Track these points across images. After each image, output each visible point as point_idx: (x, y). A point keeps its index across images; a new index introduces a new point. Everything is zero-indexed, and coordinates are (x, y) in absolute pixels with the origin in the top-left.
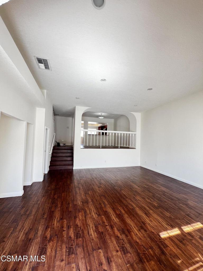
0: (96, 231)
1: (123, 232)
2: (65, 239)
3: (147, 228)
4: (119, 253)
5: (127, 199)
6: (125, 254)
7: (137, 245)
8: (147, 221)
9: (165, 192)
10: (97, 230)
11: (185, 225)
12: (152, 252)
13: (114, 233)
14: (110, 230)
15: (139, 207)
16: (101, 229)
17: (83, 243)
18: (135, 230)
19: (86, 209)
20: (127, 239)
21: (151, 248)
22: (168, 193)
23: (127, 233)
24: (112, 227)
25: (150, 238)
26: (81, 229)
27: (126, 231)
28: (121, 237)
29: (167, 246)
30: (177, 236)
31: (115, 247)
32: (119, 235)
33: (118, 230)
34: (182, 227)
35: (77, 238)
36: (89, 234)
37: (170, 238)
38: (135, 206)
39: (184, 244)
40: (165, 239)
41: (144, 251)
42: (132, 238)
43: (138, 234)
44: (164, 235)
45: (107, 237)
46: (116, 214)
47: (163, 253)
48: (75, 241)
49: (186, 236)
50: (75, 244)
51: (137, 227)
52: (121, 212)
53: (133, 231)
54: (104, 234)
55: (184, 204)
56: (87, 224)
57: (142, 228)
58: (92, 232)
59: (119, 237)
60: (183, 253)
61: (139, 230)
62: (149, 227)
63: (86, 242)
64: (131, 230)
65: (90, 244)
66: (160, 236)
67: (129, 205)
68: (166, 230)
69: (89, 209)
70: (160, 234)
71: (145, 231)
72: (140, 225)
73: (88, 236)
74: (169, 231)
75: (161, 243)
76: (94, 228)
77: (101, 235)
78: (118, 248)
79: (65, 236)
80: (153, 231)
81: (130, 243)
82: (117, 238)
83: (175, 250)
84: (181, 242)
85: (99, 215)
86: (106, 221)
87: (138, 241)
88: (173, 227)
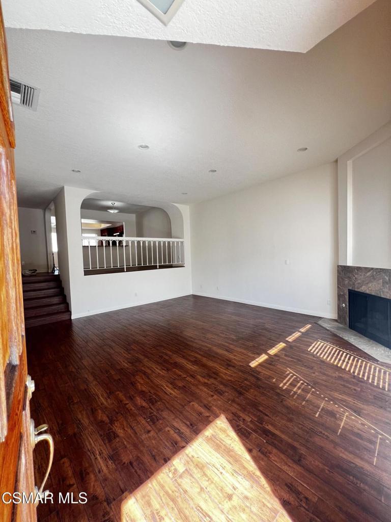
0: (175, 388)
1: (210, 377)
2: (135, 411)
3: (235, 364)
4: (215, 397)
5: (196, 341)
6: (221, 394)
7: (231, 383)
8: (231, 356)
9: (239, 321)
10: (175, 386)
11: (270, 349)
12: (248, 383)
13: (199, 381)
14: (193, 381)
15: (215, 346)
16: (180, 384)
17: (165, 405)
18: (222, 370)
19: (143, 368)
20: (217, 382)
21: (246, 380)
22: (242, 322)
23: (215, 376)
24: (193, 377)
25: (242, 371)
26: (151, 393)
27: (212, 374)
28: (209, 382)
29: (260, 372)
30: (266, 361)
31: (208, 394)
32: (206, 381)
33: (204, 377)
34: (268, 352)
35: (153, 404)
36: (167, 394)
37: (260, 365)
38: (211, 346)
39: (274, 365)
40: (256, 367)
41: (240, 385)
42: (223, 378)
43: (227, 372)
44: (253, 364)
45: (193, 388)
46: (191, 362)
47: (258, 379)
48: (152, 408)
49: (273, 358)
50: (155, 410)
51: (223, 366)
52: (196, 357)
53: (220, 372)
54: (186, 387)
55: (262, 329)
56: (157, 386)
57: (229, 365)
58: (169, 390)
59: (207, 383)
60: (275, 372)
61: (227, 369)
62: (236, 362)
63: (168, 403)
64: (218, 372)
65: (175, 403)
66: (250, 367)
67: (202, 347)
68: (254, 359)
69: (148, 368)
70: (250, 364)
71: (234, 367)
72: (226, 364)
73: (166, 396)
74: (257, 360)
75: (254, 372)
76: (170, 386)
77: (184, 389)
78: (212, 393)
79: (133, 409)
80: (241, 364)
81: (222, 383)
82: (205, 384)
83: (268, 373)
84: (270, 364)
85: (168, 370)
86: (182, 374)
87: (230, 378)
88: (259, 354)
